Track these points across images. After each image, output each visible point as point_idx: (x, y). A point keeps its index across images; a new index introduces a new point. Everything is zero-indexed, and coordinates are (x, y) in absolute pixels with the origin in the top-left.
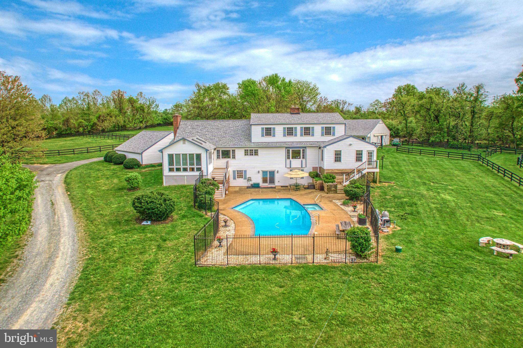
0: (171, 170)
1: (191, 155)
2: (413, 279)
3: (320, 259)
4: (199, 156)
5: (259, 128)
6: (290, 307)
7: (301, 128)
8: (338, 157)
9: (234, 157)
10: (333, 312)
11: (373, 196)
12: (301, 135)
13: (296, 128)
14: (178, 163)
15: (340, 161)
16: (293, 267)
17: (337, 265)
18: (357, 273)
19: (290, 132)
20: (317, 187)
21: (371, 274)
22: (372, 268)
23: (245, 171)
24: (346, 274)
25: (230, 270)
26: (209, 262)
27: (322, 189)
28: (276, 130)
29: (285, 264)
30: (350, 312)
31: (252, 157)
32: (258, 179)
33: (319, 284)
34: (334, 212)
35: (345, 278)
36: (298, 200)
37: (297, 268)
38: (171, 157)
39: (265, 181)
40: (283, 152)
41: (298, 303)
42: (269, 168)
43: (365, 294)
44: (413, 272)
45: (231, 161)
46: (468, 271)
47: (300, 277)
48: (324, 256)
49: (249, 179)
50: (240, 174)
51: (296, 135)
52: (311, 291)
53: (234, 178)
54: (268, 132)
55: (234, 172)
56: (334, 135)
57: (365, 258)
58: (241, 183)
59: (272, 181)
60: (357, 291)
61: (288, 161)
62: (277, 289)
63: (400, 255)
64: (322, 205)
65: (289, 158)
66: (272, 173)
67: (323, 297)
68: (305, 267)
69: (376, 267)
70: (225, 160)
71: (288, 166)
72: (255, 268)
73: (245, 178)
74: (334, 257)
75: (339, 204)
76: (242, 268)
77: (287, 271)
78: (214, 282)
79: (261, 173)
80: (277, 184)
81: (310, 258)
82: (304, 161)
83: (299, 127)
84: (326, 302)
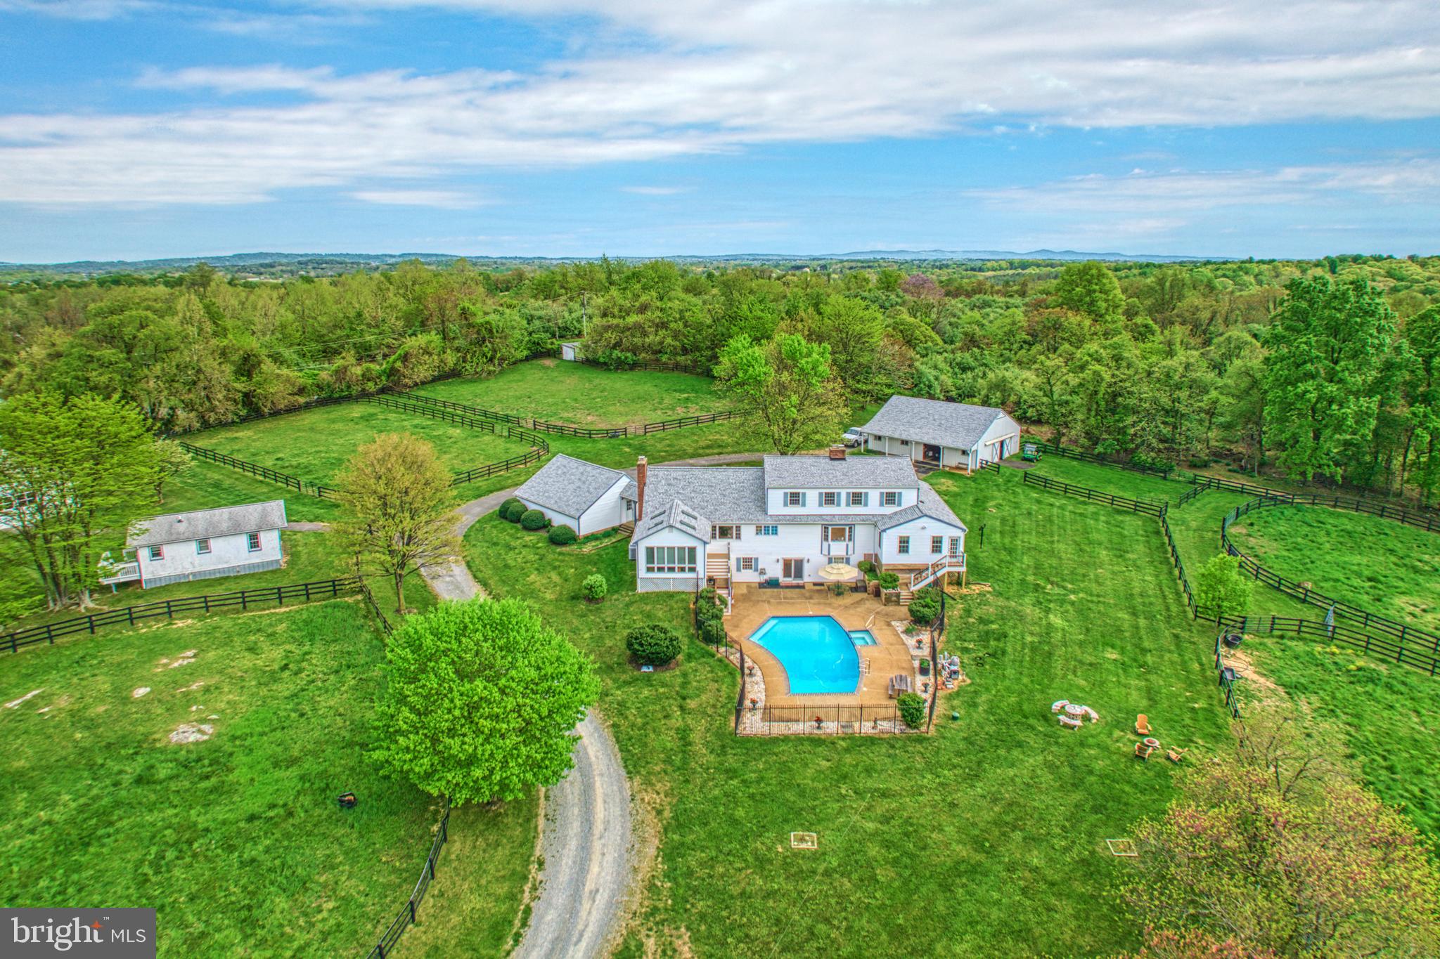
0: (650, 570)
1: (681, 549)
2: (959, 754)
3: (867, 728)
4: (692, 551)
5: (780, 493)
6: (838, 781)
7: (848, 494)
8: (904, 545)
9: (738, 537)
10: (876, 785)
11: (950, 617)
12: (848, 505)
13: (839, 494)
14: (662, 560)
15: (907, 552)
16: (839, 738)
17: (886, 736)
18: (904, 747)
19: (830, 499)
20: (870, 589)
21: (919, 747)
22: (920, 740)
23: (756, 559)
24: (893, 747)
25: (775, 741)
26: (748, 731)
27: (877, 594)
28: (807, 495)
29: (831, 735)
30: (890, 785)
31: (767, 537)
32: (776, 572)
33: (865, 758)
34: (892, 648)
35: (891, 751)
36: (841, 621)
37: (843, 739)
38: (650, 551)
39: (787, 573)
40: (817, 531)
41: (844, 777)
42: (793, 555)
43: (908, 769)
44: (962, 745)
45: (734, 543)
46: (1020, 745)
47: (847, 750)
48: (872, 724)
49: (762, 572)
50: (748, 563)
51: (839, 505)
52: (857, 765)
53: (738, 570)
54: (795, 499)
55: (738, 560)
56: (899, 505)
57: (916, 727)
58: (749, 576)
59: (799, 574)
60: (901, 766)
61: (826, 544)
62: (824, 763)
63: (955, 725)
64: (875, 632)
65: (826, 539)
66: (799, 564)
67: (868, 771)
68: (850, 737)
69: (925, 739)
70: (724, 542)
71: (825, 552)
72: (799, 739)
73: (756, 570)
74: (884, 725)
75: (900, 629)
76: (786, 739)
77: (833, 743)
78: (761, 755)
79: (781, 563)
80: (806, 579)
81: (856, 725)
82: (851, 544)
83: (843, 493)
84: (870, 776)
